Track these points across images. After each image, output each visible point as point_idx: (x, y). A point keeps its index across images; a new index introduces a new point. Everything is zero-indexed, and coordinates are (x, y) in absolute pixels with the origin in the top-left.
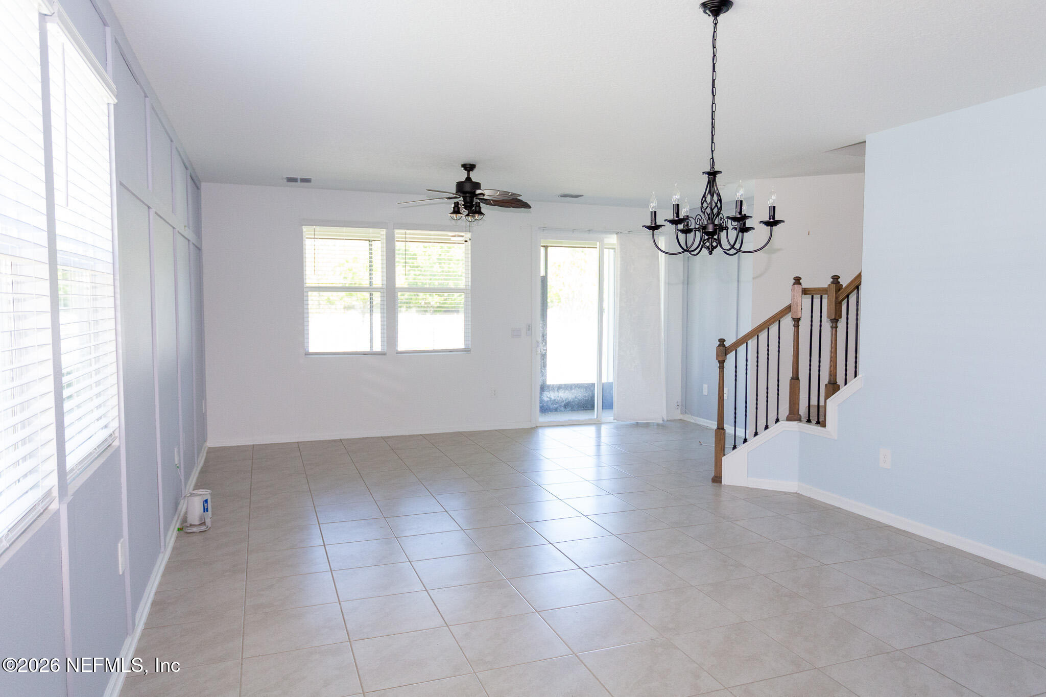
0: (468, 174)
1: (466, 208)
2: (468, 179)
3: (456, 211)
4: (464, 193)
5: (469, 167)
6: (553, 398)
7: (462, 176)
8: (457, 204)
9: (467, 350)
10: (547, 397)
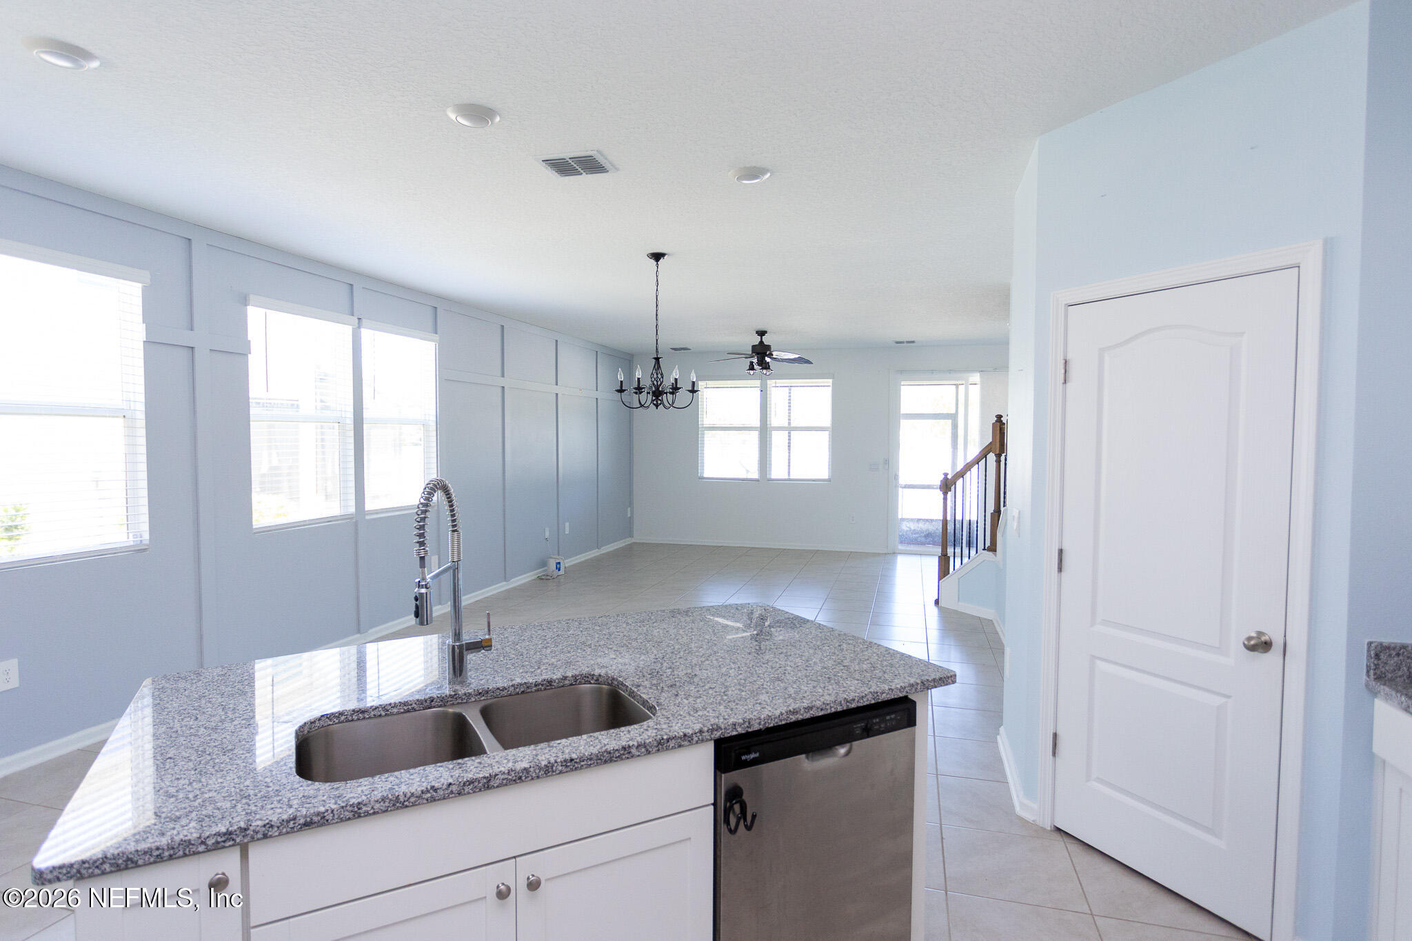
0: (761, 339)
1: (759, 365)
2: (761, 342)
3: (752, 368)
4: (758, 354)
5: (762, 333)
6: (913, 528)
7: (756, 341)
8: (752, 363)
9: (829, 480)
10: (907, 527)
